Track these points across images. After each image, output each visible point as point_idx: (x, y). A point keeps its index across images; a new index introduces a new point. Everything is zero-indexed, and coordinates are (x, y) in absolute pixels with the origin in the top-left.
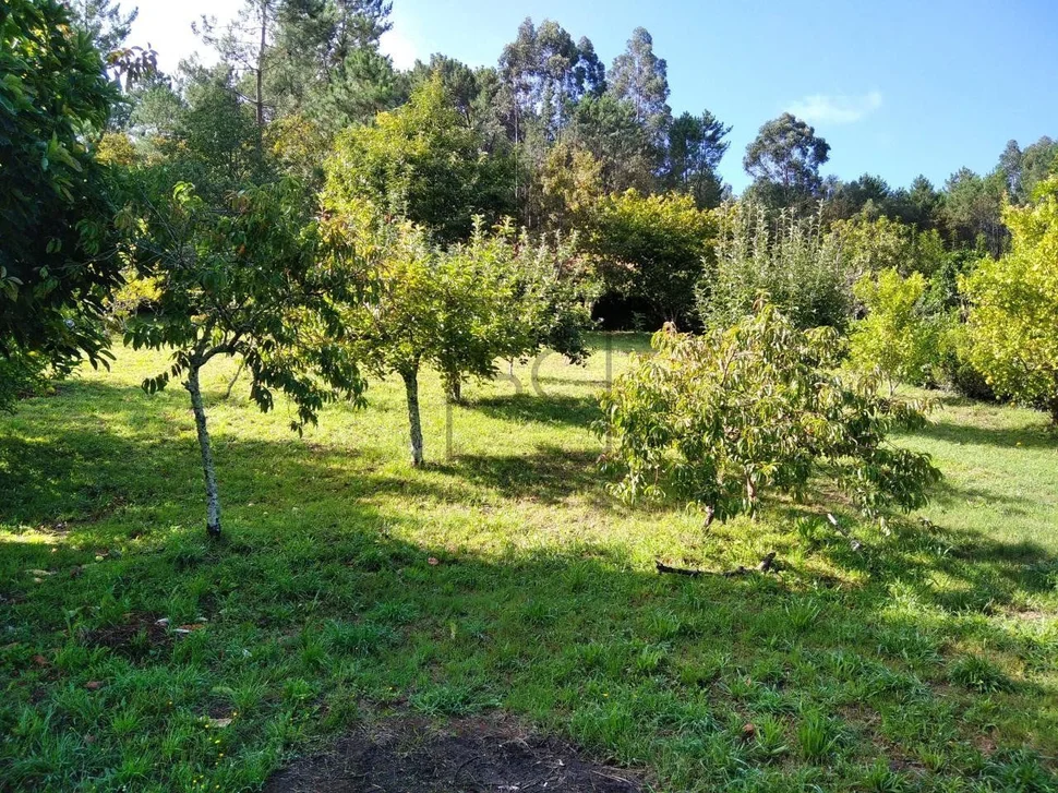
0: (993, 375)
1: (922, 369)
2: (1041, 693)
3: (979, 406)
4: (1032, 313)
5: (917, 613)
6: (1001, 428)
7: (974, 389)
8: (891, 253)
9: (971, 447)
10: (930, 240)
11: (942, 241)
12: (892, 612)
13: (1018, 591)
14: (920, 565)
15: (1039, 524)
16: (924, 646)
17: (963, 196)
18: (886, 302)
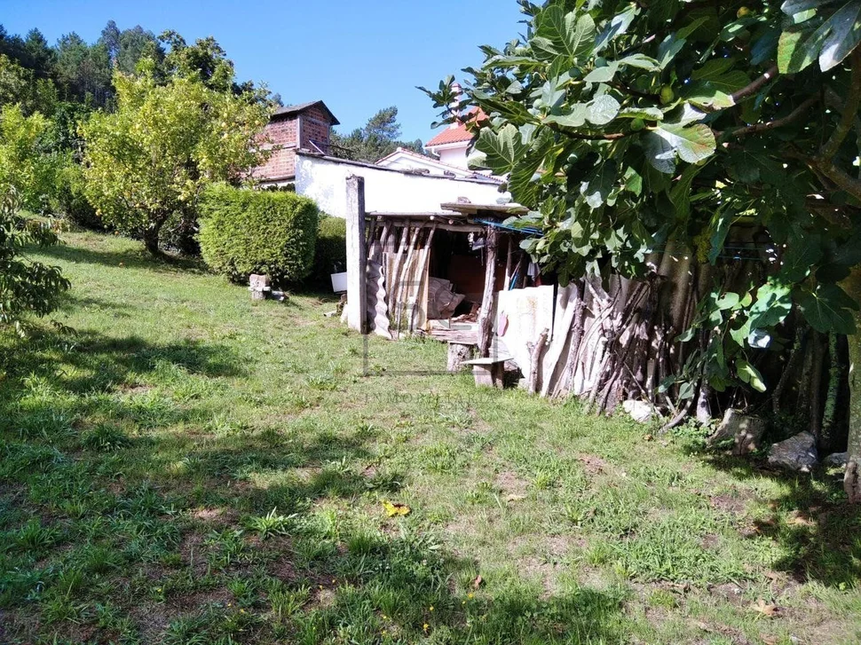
0: (102, 208)
1: (40, 198)
2: (152, 443)
3: (88, 233)
4: (133, 161)
5: (51, 399)
6: (106, 251)
7: (85, 219)
8: (12, 92)
9: (84, 266)
10: (47, 87)
11: (56, 91)
12: (29, 401)
13: (129, 373)
14: (50, 360)
15: (140, 324)
16: (60, 423)
17: (72, 57)
18: (9, 134)
